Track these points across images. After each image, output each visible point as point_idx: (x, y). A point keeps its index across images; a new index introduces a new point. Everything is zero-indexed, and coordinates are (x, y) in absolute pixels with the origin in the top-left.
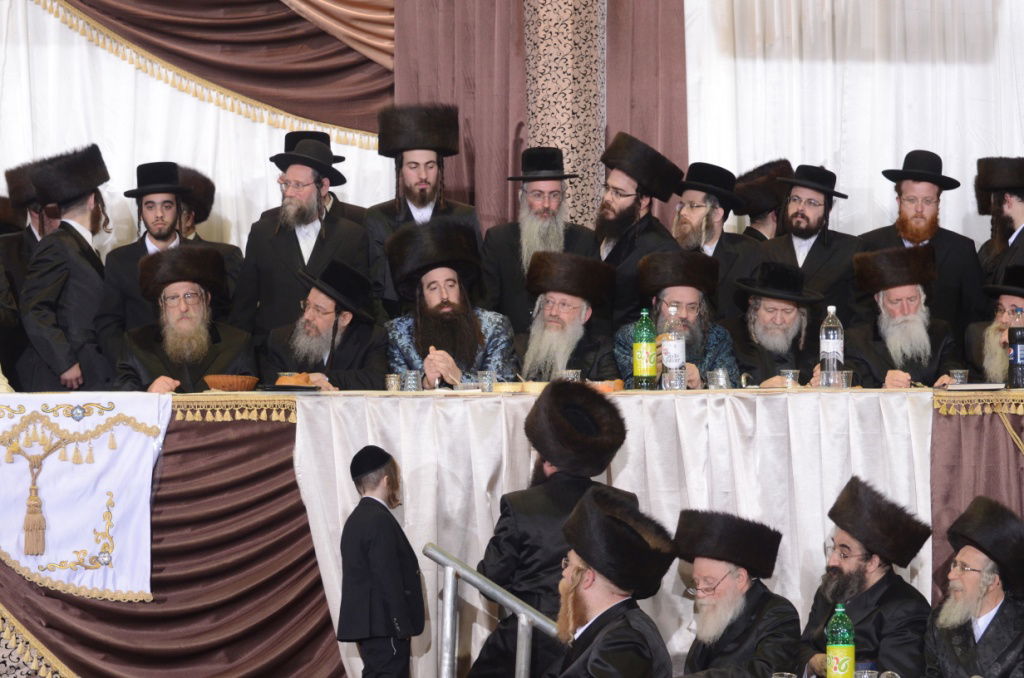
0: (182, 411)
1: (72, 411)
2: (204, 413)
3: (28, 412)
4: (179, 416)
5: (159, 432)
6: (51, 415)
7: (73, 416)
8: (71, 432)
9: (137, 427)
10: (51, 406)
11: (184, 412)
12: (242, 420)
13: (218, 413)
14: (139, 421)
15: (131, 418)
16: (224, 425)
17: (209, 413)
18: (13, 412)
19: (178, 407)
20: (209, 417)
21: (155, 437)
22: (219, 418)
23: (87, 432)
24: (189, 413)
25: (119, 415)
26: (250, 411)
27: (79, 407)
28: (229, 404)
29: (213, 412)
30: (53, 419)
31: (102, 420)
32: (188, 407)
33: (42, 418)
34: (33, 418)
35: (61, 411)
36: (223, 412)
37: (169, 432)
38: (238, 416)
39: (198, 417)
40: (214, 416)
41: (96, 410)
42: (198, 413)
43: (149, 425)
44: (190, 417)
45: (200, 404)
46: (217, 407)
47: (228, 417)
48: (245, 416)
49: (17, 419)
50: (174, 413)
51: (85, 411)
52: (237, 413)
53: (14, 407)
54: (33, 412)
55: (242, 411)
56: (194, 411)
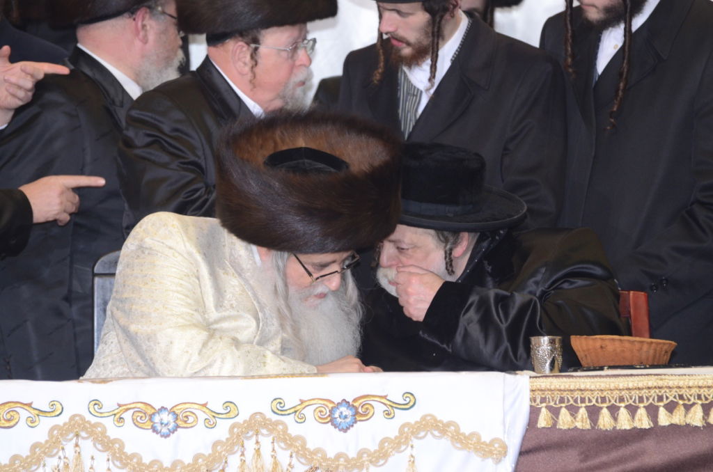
0: (549, 408)
1: (332, 411)
2: (594, 413)
3: (244, 416)
4: (543, 421)
5: (505, 454)
6: (289, 420)
7: (332, 422)
8: (331, 454)
9: (464, 441)
10: (292, 402)
11: (555, 412)
12: (672, 425)
13: (623, 414)
14: (466, 429)
15: (449, 424)
16: (638, 435)
17: (605, 414)
18: (216, 414)
19: (543, 400)
20: (605, 421)
21: (498, 461)
22: (625, 422)
23: (361, 453)
24: (564, 413)
25: (424, 418)
26: (688, 408)
27: (345, 403)
28: (644, 393)
29: (613, 410)
30: (294, 429)
31: (390, 429)
32: (562, 400)
33: (271, 426)
34: (256, 424)
35: (309, 412)
36: (632, 410)
37: (523, 453)
38: (664, 419)
39: (582, 421)
40: (615, 419)
41: (379, 408)
42: (583, 412)
43: (486, 438)
44: (565, 420)
45: (587, 395)
46: (622, 400)
47: (643, 421)
48: (678, 418)
49: (222, 430)
50: (534, 413)
51: (358, 410)
52: (662, 412)
53: (217, 405)
54: (254, 415)
55: (671, 407)
56: (573, 410)
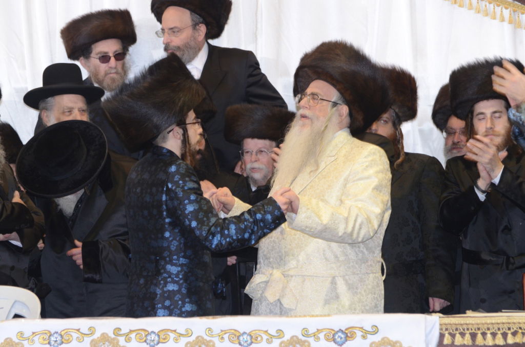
0: (450, 334)
1: (334, 335)
2: (473, 336)
3: (287, 337)
4: (447, 340)
6: (311, 340)
7: (334, 341)
10: (312, 330)
11: (453, 336)
12: (515, 344)
13: (489, 336)
15: (397, 342)
17: (479, 337)
18: (272, 336)
19: (447, 329)
20: (480, 341)
22: (490, 342)
24: (458, 336)
25: (383, 339)
27: (341, 330)
28: (501, 326)
29: (484, 334)
30: (314, 345)
31: (366, 344)
32: (457, 330)
33: (302, 343)
34: (294, 342)
35: (322, 336)
36: (494, 335)
38: (510, 340)
40: (485, 339)
41: (359, 334)
42: (468, 337)
44: (458, 341)
45: (470, 327)
46: (488, 329)
47: (500, 341)
48: (518, 339)
49: (276, 345)
50: (442, 336)
51: (348, 335)
52: (510, 336)
53: (273, 332)
54: (292, 337)
55: (515, 334)
56: (463, 335)
